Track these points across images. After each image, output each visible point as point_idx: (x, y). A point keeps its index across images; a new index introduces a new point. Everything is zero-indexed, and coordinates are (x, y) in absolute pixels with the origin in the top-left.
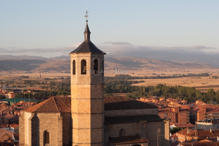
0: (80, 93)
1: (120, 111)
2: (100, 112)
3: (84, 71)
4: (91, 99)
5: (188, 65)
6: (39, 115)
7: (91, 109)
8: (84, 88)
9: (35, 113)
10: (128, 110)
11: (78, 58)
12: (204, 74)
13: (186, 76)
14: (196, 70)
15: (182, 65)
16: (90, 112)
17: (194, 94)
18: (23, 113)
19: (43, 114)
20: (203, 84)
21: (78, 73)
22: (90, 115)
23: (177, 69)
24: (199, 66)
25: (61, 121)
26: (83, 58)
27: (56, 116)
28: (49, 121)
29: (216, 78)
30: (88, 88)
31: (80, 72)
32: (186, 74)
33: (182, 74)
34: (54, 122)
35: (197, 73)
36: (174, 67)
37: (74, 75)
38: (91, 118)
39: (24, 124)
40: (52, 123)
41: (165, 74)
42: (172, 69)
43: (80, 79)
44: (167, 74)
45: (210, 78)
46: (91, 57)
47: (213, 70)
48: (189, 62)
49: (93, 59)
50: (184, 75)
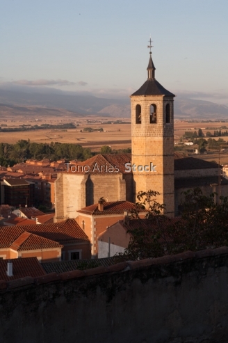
0: (148, 148)
1: (183, 171)
2: (173, 172)
3: (153, 119)
4: (164, 155)
5: (39, 111)
6: (93, 178)
7: (164, 169)
8: (155, 141)
9: (89, 175)
10: (192, 170)
11: (145, 102)
12: (68, 124)
13: (40, 128)
14: (51, 119)
15: (29, 110)
16: (162, 173)
17: (81, 155)
18: (62, 176)
19: (99, 177)
20: (78, 139)
21: (146, 122)
22: (162, 176)
23: (21, 117)
24: (57, 113)
25: (125, 185)
26: (152, 102)
27: (115, 178)
28: (106, 186)
29: (90, 131)
30: (159, 142)
31: (149, 121)
32: (39, 125)
33: (33, 124)
34: (113, 186)
35: (54, 123)
36: (16, 115)
37: (139, 125)
38: (164, 181)
39: (62, 191)
40: (110, 188)
41: (6, 126)
42: (15, 117)
43: (149, 129)
44: (10, 124)
45: (81, 131)
46: (164, 101)
47: (77, 119)
48: (38, 106)
49: (165, 104)
50: (36, 126)
